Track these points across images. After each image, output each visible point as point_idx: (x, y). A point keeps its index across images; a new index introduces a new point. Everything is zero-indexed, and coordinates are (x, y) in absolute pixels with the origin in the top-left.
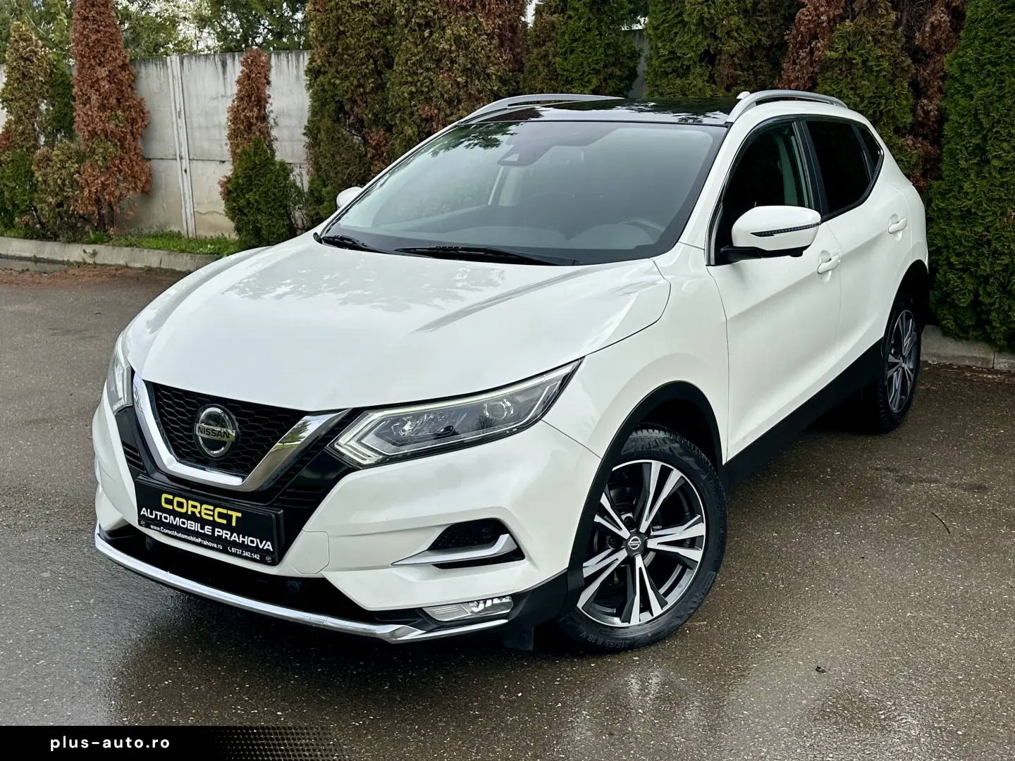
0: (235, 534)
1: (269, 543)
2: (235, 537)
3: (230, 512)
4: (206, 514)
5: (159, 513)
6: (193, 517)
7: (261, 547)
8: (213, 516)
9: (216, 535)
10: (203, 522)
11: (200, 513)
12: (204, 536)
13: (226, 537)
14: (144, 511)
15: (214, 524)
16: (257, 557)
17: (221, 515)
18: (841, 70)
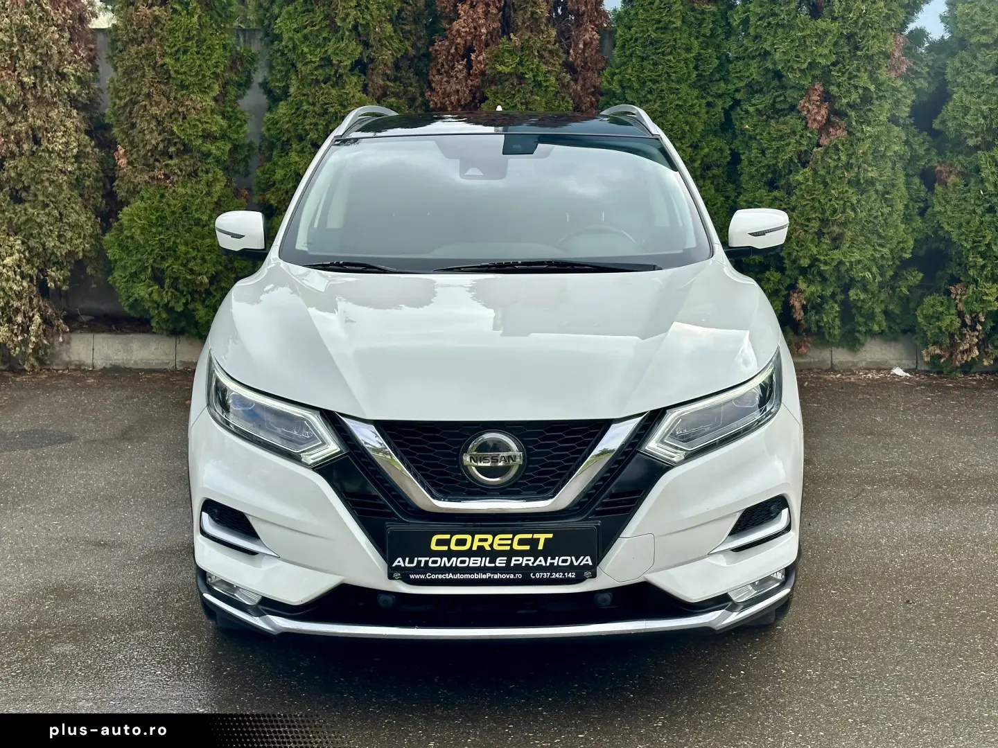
0: (541, 558)
1: (588, 558)
2: (541, 561)
3: (536, 536)
4: (499, 545)
5: (423, 559)
6: (481, 552)
7: (576, 564)
8: (511, 545)
9: (512, 565)
10: (493, 555)
11: (491, 545)
12: (496, 570)
13: (527, 565)
14: (399, 562)
15: (511, 553)
16: (572, 575)
17: (521, 542)
18: (512, 84)
